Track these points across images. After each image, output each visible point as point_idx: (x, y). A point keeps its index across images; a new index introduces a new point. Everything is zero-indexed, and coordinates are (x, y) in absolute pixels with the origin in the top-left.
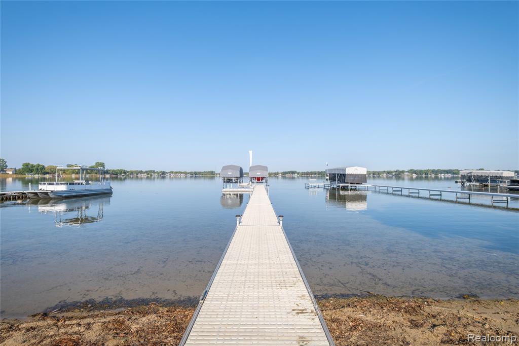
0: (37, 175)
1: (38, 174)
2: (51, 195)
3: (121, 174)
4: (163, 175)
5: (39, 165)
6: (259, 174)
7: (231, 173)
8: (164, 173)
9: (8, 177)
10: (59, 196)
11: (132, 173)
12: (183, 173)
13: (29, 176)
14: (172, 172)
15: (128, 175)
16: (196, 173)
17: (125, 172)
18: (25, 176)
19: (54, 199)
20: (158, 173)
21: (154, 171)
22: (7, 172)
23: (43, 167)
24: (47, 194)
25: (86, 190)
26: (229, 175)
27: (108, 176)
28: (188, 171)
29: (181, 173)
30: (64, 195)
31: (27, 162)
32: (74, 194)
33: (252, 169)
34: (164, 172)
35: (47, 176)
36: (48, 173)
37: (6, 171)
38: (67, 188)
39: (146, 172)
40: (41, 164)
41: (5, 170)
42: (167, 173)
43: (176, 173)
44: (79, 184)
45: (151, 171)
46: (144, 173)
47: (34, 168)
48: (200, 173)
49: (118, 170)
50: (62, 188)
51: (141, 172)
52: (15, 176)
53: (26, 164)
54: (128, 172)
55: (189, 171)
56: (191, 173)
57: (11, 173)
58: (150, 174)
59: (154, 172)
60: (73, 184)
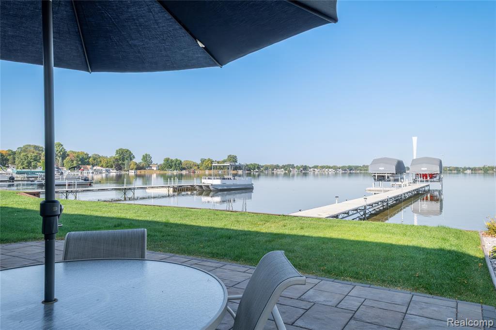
0: (175, 171)
1: (177, 170)
2: (211, 188)
3: (254, 169)
4: (304, 171)
5: (177, 160)
6: (425, 169)
7: (383, 168)
8: (305, 168)
9: (153, 173)
10: (216, 188)
11: (267, 168)
12: (332, 168)
13: (169, 172)
14: (316, 167)
15: (262, 172)
16: (351, 168)
17: (259, 168)
18: (166, 172)
19: (213, 191)
20: (298, 168)
21: (293, 165)
22: (153, 168)
23: (181, 163)
24: (208, 186)
25: (234, 185)
26: (380, 170)
27: (240, 172)
28: (339, 165)
29: (330, 167)
30: (219, 188)
31: (168, 157)
32: (225, 188)
33: (415, 162)
34: (306, 166)
35: (184, 172)
36: (184, 169)
37: (151, 167)
38: (222, 182)
39: (283, 167)
40: (178, 159)
41: (151, 165)
42: (310, 168)
43: (323, 167)
44: (229, 179)
45: (289, 166)
46: (281, 168)
47: (173, 164)
48: (356, 168)
49: (252, 164)
50: (217, 182)
51: (277, 167)
52: (158, 172)
53: (167, 159)
54: (262, 167)
55: (341, 166)
56: (344, 168)
57: (155, 169)
58: (288, 170)
59: (293, 167)
60: (225, 179)
